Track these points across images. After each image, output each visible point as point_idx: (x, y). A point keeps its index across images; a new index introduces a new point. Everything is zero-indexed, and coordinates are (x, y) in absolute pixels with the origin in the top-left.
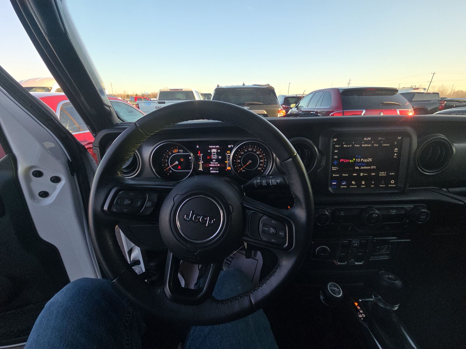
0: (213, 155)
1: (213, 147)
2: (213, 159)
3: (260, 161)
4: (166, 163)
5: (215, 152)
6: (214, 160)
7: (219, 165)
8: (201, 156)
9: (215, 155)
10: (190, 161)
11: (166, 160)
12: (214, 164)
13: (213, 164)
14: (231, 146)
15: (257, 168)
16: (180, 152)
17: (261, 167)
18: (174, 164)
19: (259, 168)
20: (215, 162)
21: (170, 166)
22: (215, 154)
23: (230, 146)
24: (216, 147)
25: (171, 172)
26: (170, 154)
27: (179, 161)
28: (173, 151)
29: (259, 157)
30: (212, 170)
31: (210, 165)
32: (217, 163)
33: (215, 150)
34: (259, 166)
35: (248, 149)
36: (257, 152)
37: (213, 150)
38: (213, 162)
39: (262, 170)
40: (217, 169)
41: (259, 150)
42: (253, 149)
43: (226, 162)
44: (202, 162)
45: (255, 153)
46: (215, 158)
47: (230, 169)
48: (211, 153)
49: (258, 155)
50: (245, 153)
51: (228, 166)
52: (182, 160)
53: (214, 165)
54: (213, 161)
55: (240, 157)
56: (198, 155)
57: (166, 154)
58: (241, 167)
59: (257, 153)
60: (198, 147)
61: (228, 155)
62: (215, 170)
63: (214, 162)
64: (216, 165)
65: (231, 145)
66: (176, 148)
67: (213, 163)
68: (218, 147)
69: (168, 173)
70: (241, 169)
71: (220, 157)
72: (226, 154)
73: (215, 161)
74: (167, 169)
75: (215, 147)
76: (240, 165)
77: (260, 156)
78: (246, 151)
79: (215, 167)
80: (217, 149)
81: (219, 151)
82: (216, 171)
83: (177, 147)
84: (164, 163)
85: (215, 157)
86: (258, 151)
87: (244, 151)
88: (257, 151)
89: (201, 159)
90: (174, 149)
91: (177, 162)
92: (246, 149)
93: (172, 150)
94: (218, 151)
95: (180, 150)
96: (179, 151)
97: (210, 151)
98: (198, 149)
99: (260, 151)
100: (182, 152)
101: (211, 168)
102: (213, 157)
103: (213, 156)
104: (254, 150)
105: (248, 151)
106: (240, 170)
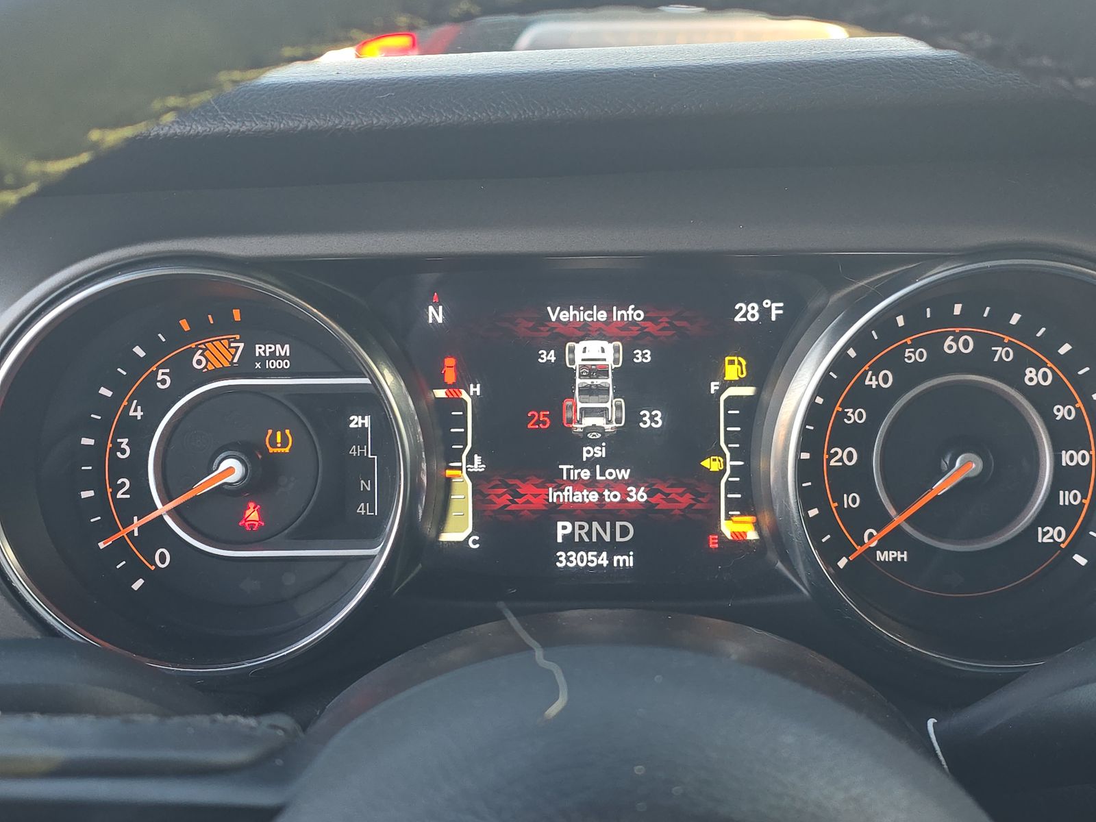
0: (588, 391)
1: (583, 316)
2: (583, 439)
3: (1057, 459)
4: (119, 468)
5: (602, 372)
6: (594, 443)
7: (639, 495)
8: (462, 405)
9: (601, 391)
10: (354, 451)
11: (117, 447)
12: (592, 484)
13: (579, 485)
14: (765, 312)
15: (1031, 531)
16: (262, 359)
17: (1063, 517)
18: (204, 486)
19: (1051, 534)
20: (605, 463)
21: (161, 508)
22: (605, 391)
23: (748, 312)
24: (617, 315)
25: (162, 558)
26: (164, 380)
27: (249, 451)
28: (192, 352)
29: (1048, 418)
30: (570, 544)
31: (553, 495)
32: (625, 474)
33: (609, 347)
34: (1052, 513)
35: (933, 345)
36: (1030, 372)
37: (583, 344)
38: (580, 465)
39: (1073, 547)
40: (624, 531)
41: (1051, 351)
42: (984, 346)
43: (711, 464)
44: (478, 465)
45: (1013, 374)
46: (600, 421)
47: (752, 535)
48: (562, 376)
49: (1043, 399)
50: (907, 376)
51: (731, 504)
52: (281, 443)
53: (594, 497)
54: (587, 453)
55: (855, 416)
56: (440, 393)
57: (120, 387)
58: (873, 514)
59: (1032, 376)
60: (435, 315)
61: (731, 401)
62: (599, 546)
63: (591, 464)
64: (612, 497)
65: (767, 303)
66: (225, 327)
67: (586, 474)
68: (633, 314)
69: (137, 570)
70: (871, 536)
71: (653, 419)
72: (714, 386)
73: (600, 452)
74: (123, 533)
75: (602, 316)
76: (852, 500)
77: (1061, 412)
78: (914, 356)
79: (599, 513)
80: (629, 337)
81: (643, 356)
82: (614, 548)
83: (237, 315)
84: (99, 469)
85: (602, 412)
86: (1038, 365)
87: (894, 362)
88: (1024, 360)
89: (462, 438)
90: (202, 331)
91: (231, 469)
92: (916, 345)
93: (178, 338)
94: (629, 356)
95: (259, 350)
96: (249, 350)
97: (560, 356)
98: (439, 341)
99: (1059, 361)
100: (285, 365)
101: (563, 529)
102: (587, 412)
103: (580, 405)
104: (1002, 353)
105: (940, 363)
106: (860, 550)
